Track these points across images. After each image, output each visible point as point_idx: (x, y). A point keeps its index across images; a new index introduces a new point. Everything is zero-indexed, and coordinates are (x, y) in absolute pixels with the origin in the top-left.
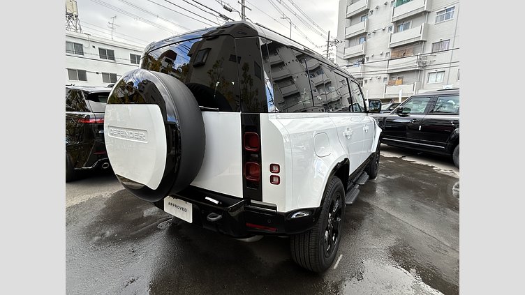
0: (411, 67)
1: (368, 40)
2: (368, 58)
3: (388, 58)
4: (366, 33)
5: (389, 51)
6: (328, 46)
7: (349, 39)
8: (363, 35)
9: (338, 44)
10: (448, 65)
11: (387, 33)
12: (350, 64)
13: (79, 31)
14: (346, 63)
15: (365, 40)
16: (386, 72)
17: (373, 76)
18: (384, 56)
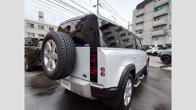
0: (161, 34)
2: (144, 31)
4: (143, 22)
5: (152, 28)
6: (129, 26)
7: (137, 24)
9: (132, 26)
11: (151, 22)
13: (43, 22)
15: (143, 24)
16: (151, 36)
17: (146, 37)
18: (150, 30)
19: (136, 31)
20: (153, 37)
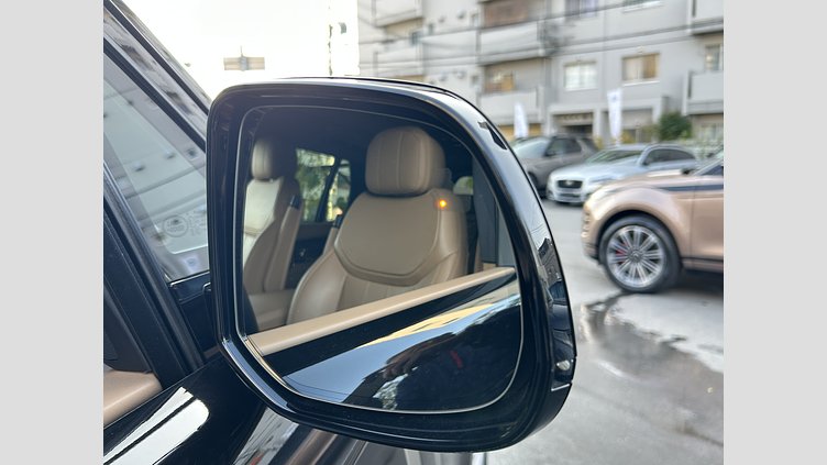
2: (431, 26)
3: (476, 25)
5: (478, 9)
10: (600, 44)
12: (391, 37)
14: (380, 35)
16: (474, 58)
17: (446, 68)
18: (467, 22)
19: (386, 27)
20: (489, 67)
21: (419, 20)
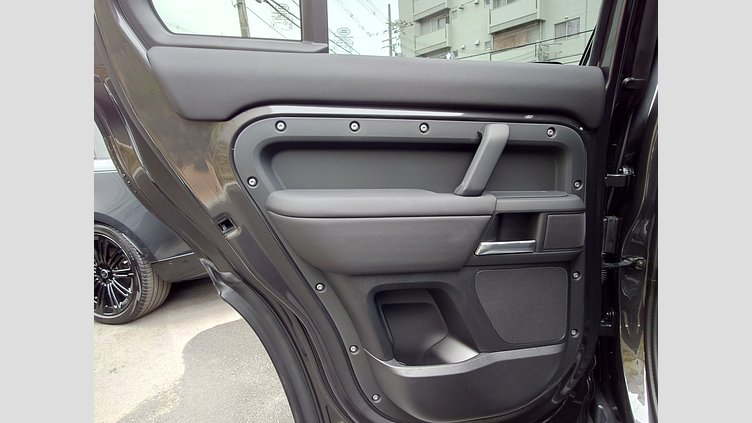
1: (453, 21)
2: (456, 53)
3: (489, 50)
4: (448, 10)
5: (490, 38)
6: (390, 34)
7: (421, 21)
8: (444, 14)
9: (406, 30)
11: (484, 9)
15: (448, 22)
18: (482, 48)
21: (447, 49)
